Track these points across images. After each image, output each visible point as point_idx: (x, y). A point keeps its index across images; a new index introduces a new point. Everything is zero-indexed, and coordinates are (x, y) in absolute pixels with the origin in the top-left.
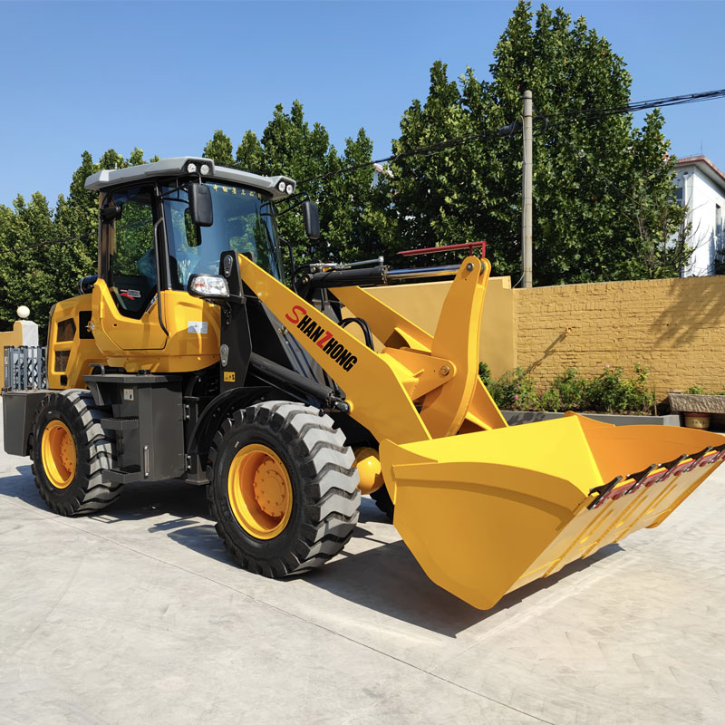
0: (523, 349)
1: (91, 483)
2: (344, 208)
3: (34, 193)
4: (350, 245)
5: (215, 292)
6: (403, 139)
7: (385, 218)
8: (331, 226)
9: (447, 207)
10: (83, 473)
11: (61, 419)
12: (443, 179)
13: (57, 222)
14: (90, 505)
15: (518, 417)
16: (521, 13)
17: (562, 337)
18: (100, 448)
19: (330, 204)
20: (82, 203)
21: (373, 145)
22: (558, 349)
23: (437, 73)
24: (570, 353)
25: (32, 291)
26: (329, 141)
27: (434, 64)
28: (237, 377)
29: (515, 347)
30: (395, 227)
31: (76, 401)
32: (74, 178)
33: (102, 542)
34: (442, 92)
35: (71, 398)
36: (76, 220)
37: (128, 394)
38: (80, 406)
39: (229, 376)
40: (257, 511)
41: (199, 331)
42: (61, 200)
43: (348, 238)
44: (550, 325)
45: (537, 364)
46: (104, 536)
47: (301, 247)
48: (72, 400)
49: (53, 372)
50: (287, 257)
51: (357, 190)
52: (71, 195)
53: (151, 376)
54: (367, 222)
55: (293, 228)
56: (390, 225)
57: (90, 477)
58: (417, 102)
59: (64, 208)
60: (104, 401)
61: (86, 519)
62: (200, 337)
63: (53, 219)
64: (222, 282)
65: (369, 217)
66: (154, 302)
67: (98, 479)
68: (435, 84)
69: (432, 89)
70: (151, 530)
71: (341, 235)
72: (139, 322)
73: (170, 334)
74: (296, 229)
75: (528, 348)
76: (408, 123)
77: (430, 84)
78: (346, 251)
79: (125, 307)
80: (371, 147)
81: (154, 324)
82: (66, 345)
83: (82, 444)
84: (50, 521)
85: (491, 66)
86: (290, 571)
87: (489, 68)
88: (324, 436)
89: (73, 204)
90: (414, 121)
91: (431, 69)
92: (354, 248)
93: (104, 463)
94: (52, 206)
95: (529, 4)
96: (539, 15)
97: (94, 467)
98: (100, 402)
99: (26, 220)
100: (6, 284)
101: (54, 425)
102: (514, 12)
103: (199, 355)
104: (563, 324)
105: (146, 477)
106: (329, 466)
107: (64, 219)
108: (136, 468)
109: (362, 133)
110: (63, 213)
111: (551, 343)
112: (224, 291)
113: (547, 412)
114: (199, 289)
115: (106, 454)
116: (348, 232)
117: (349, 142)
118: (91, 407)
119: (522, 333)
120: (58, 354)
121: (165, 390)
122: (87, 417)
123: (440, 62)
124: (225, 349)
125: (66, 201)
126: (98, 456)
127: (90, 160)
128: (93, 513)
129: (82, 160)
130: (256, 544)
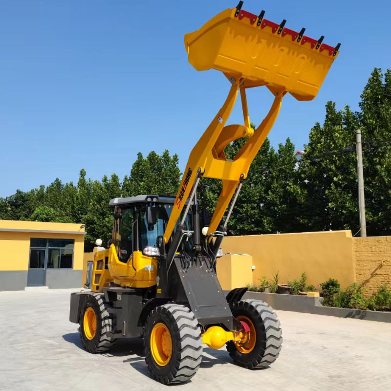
0: (359, 272)
1: (102, 338)
2: (277, 182)
3: (112, 174)
4: (281, 203)
5: (153, 254)
6: (310, 144)
7: (299, 189)
8: (270, 193)
9: (335, 183)
10: (98, 334)
11: (92, 307)
12: (333, 167)
13: (123, 190)
14: (101, 349)
15: (352, 313)
16: (375, 74)
17: (381, 266)
18: (107, 321)
19: (270, 180)
20: (136, 180)
21: (295, 147)
22: (378, 273)
23: (329, 108)
24: (386, 276)
25: (108, 228)
26: (270, 145)
27: (328, 103)
28: (162, 291)
29: (355, 271)
30: (306, 194)
31: (99, 299)
32: (133, 167)
33: (101, 365)
34: (333, 117)
35: (97, 298)
36: (133, 189)
37: (119, 297)
38: (100, 302)
39: (159, 291)
40: (162, 353)
41: (149, 270)
42: (126, 178)
43: (280, 199)
44: (373, 259)
45: (367, 281)
46: (103, 363)
47: (253, 204)
48: (97, 299)
49: (94, 284)
50: (244, 210)
51: (285, 172)
52: (131, 175)
53: (129, 289)
54: (290, 191)
55: (248, 194)
56: (303, 193)
57: (102, 335)
58: (318, 124)
59: (127, 183)
60: (110, 299)
61: (99, 355)
62: (150, 273)
63: (121, 188)
64: (157, 249)
65: (291, 188)
66: (131, 257)
67: (105, 337)
68: (329, 114)
69: (327, 116)
70: (124, 361)
71: (276, 198)
72: (125, 264)
73: (137, 271)
74: (250, 194)
75: (362, 272)
76: (313, 136)
77: (326, 113)
78: (279, 207)
79: (121, 257)
80: (294, 148)
81: (131, 266)
82: (100, 271)
83: (100, 320)
84: (84, 355)
85: (360, 103)
86: (170, 381)
87: (359, 105)
88: (186, 322)
89: (132, 180)
90: (316, 134)
91: (326, 106)
92: (283, 206)
93: (108, 329)
94: (121, 181)
95: (380, 69)
96: (386, 75)
97: (104, 331)
98: (107, 300)
99: (108, 189)
100: (95, 223)
101: (90, 309)
102: (372, 74)
103: (149, 280)
104: (380, 259)
105: (124, 336)
106: (187, 335)
107: (127, 189)
108: (120, 332)
109: (288, 140)
110: (126, 185)
111: (374, 269)
112: (158, 254)
113: (370, 311)
114: (146, 253)
115: (109, 325)
116: (280, 196)
117: (280, 146)
118: (104, 303)
119: (358, 263)
120: (96, 275)
121: (135, 296)
122: (102, 307)
123: (331, 102)
124: (158, 278)
125: (128, 178)
126: (105, 326)
127: (142, 157)
128: (102, 352)
129: (137, 157)
130: (158, 368)
